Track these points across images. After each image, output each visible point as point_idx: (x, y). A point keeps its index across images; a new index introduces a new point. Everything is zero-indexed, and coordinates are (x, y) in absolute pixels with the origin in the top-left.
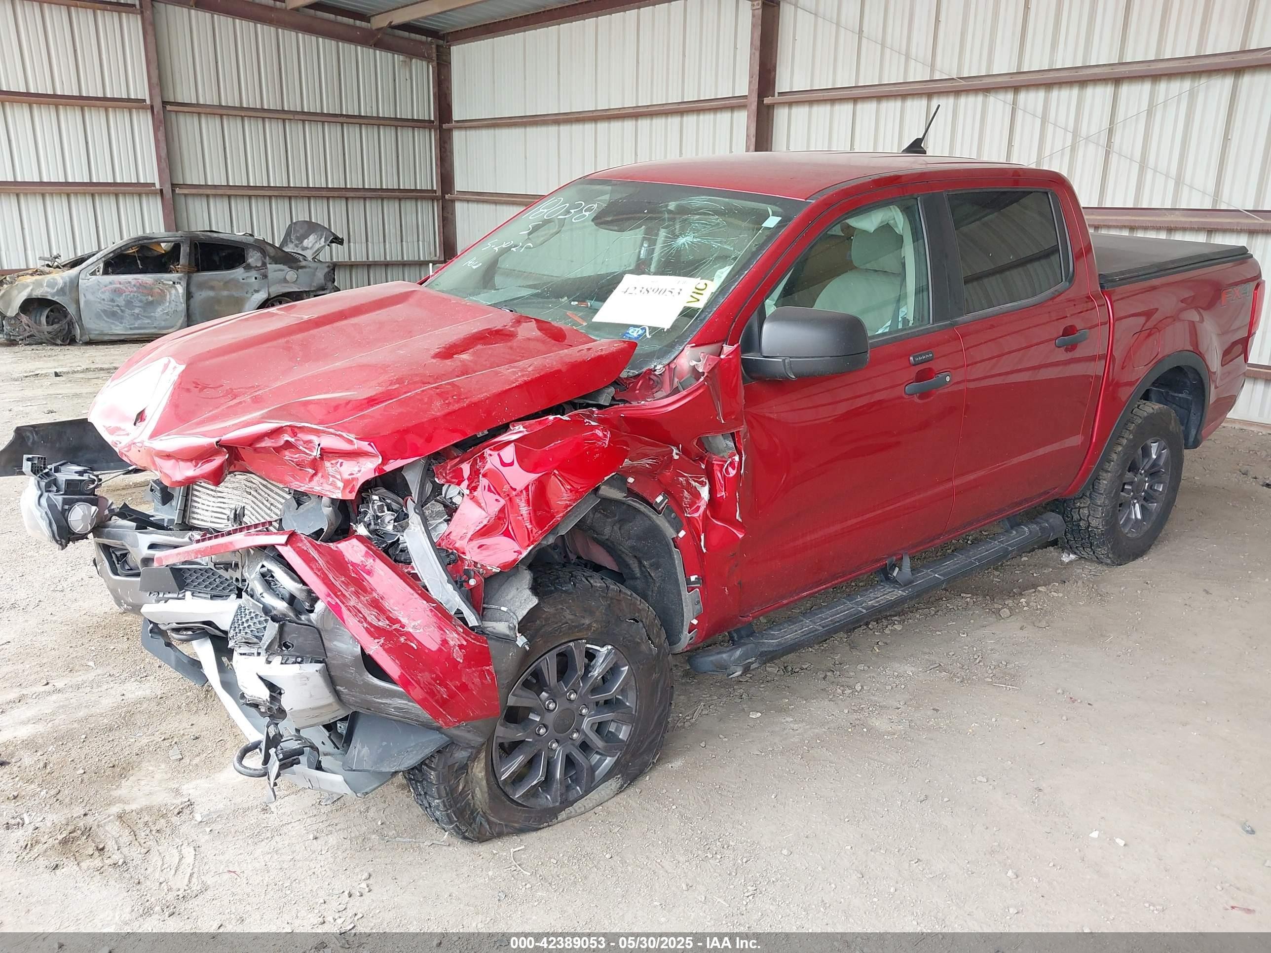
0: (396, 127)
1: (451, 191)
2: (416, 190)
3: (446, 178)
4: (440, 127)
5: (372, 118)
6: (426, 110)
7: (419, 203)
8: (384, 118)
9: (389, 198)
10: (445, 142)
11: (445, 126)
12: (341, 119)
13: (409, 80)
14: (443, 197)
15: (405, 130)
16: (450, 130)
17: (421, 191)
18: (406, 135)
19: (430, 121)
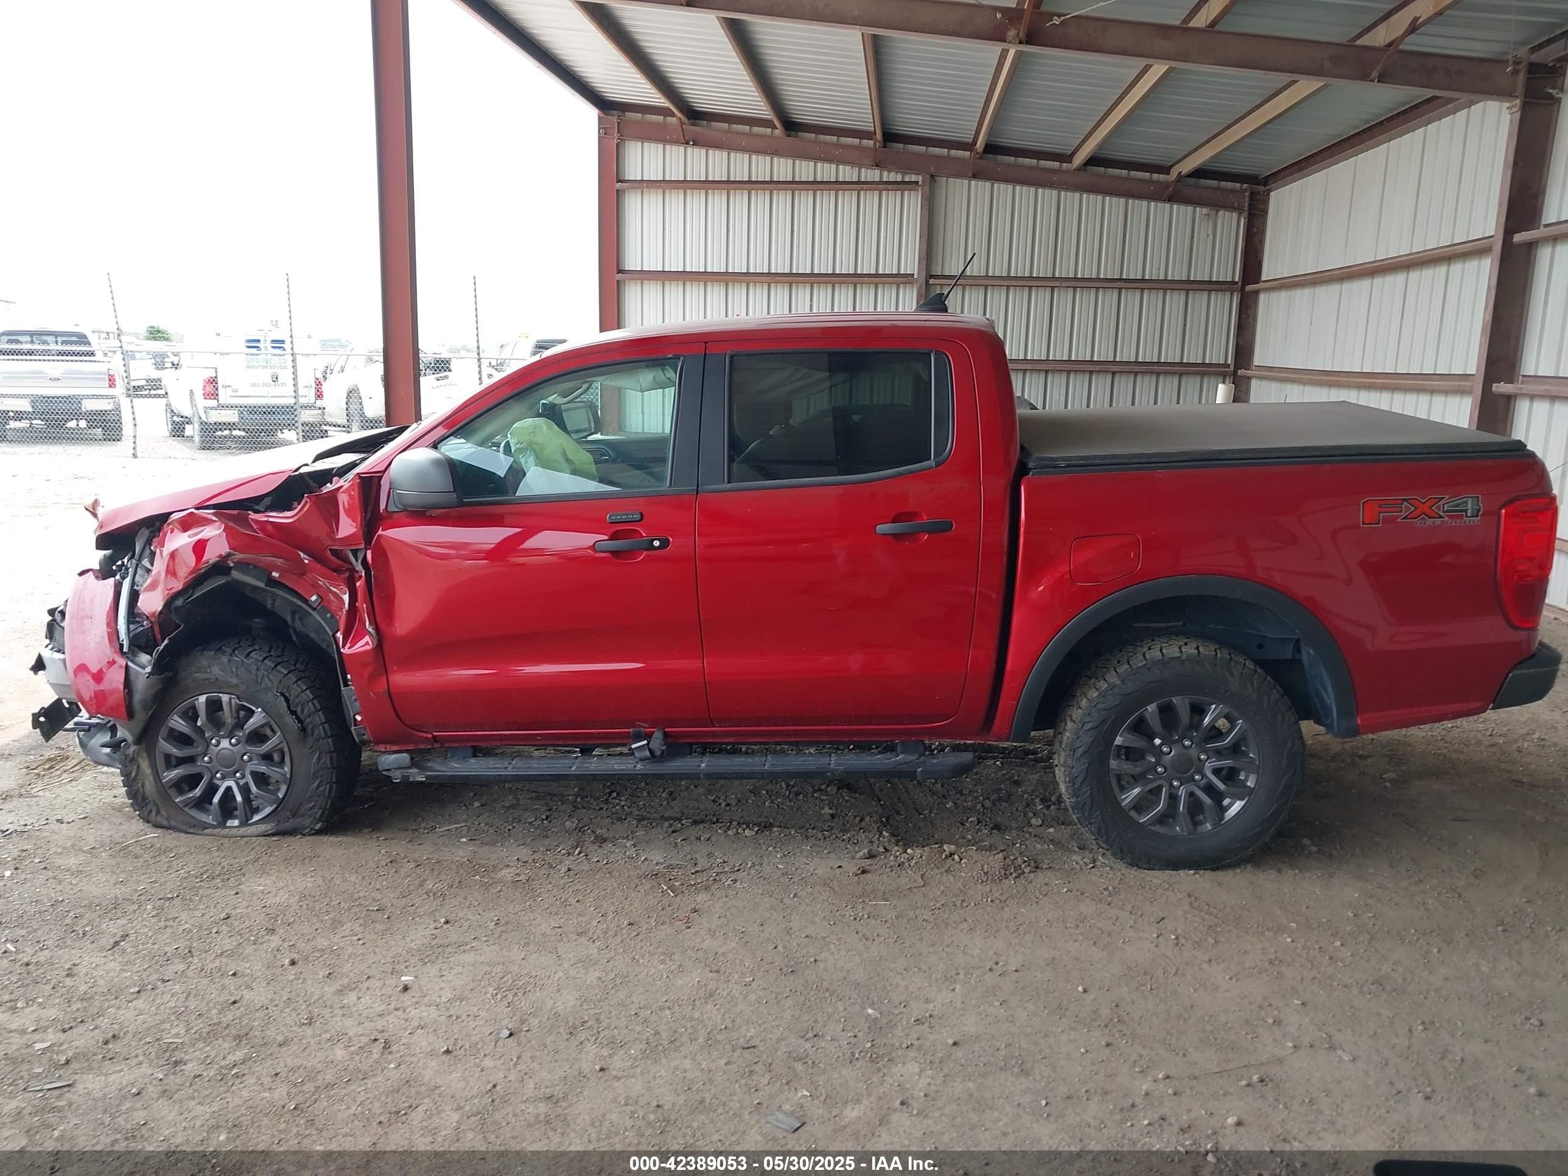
0: (1188, 291)
1: (1249, 365)
2: (1203, 364)
3: (1243, 351)
4: (1243, 288)
5: (1157, 281)
6: (1229, 269)
7: (1206, 380)
8: (1173, 281)
9: (1166, 373)
10: (1248, 307)
11: (1249, 288)
12: (1118, 284)
13: (1211, 237)
14: (1235, 373)
15: (1198, 294)
16: (1256, 293)
17: (1210, 365)
18: (1199, 300)
19: (1233, 283)
